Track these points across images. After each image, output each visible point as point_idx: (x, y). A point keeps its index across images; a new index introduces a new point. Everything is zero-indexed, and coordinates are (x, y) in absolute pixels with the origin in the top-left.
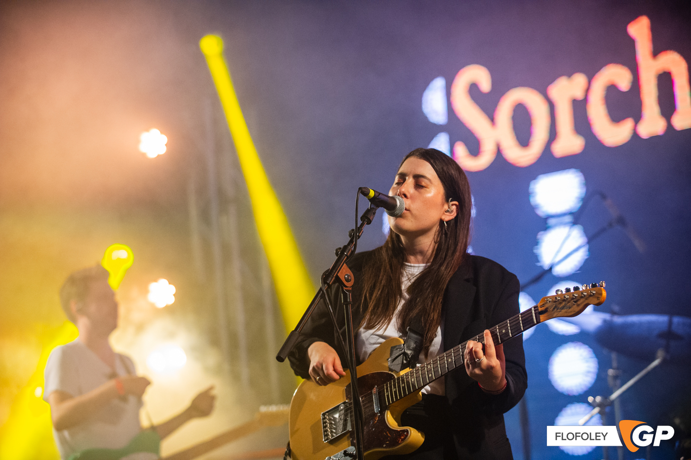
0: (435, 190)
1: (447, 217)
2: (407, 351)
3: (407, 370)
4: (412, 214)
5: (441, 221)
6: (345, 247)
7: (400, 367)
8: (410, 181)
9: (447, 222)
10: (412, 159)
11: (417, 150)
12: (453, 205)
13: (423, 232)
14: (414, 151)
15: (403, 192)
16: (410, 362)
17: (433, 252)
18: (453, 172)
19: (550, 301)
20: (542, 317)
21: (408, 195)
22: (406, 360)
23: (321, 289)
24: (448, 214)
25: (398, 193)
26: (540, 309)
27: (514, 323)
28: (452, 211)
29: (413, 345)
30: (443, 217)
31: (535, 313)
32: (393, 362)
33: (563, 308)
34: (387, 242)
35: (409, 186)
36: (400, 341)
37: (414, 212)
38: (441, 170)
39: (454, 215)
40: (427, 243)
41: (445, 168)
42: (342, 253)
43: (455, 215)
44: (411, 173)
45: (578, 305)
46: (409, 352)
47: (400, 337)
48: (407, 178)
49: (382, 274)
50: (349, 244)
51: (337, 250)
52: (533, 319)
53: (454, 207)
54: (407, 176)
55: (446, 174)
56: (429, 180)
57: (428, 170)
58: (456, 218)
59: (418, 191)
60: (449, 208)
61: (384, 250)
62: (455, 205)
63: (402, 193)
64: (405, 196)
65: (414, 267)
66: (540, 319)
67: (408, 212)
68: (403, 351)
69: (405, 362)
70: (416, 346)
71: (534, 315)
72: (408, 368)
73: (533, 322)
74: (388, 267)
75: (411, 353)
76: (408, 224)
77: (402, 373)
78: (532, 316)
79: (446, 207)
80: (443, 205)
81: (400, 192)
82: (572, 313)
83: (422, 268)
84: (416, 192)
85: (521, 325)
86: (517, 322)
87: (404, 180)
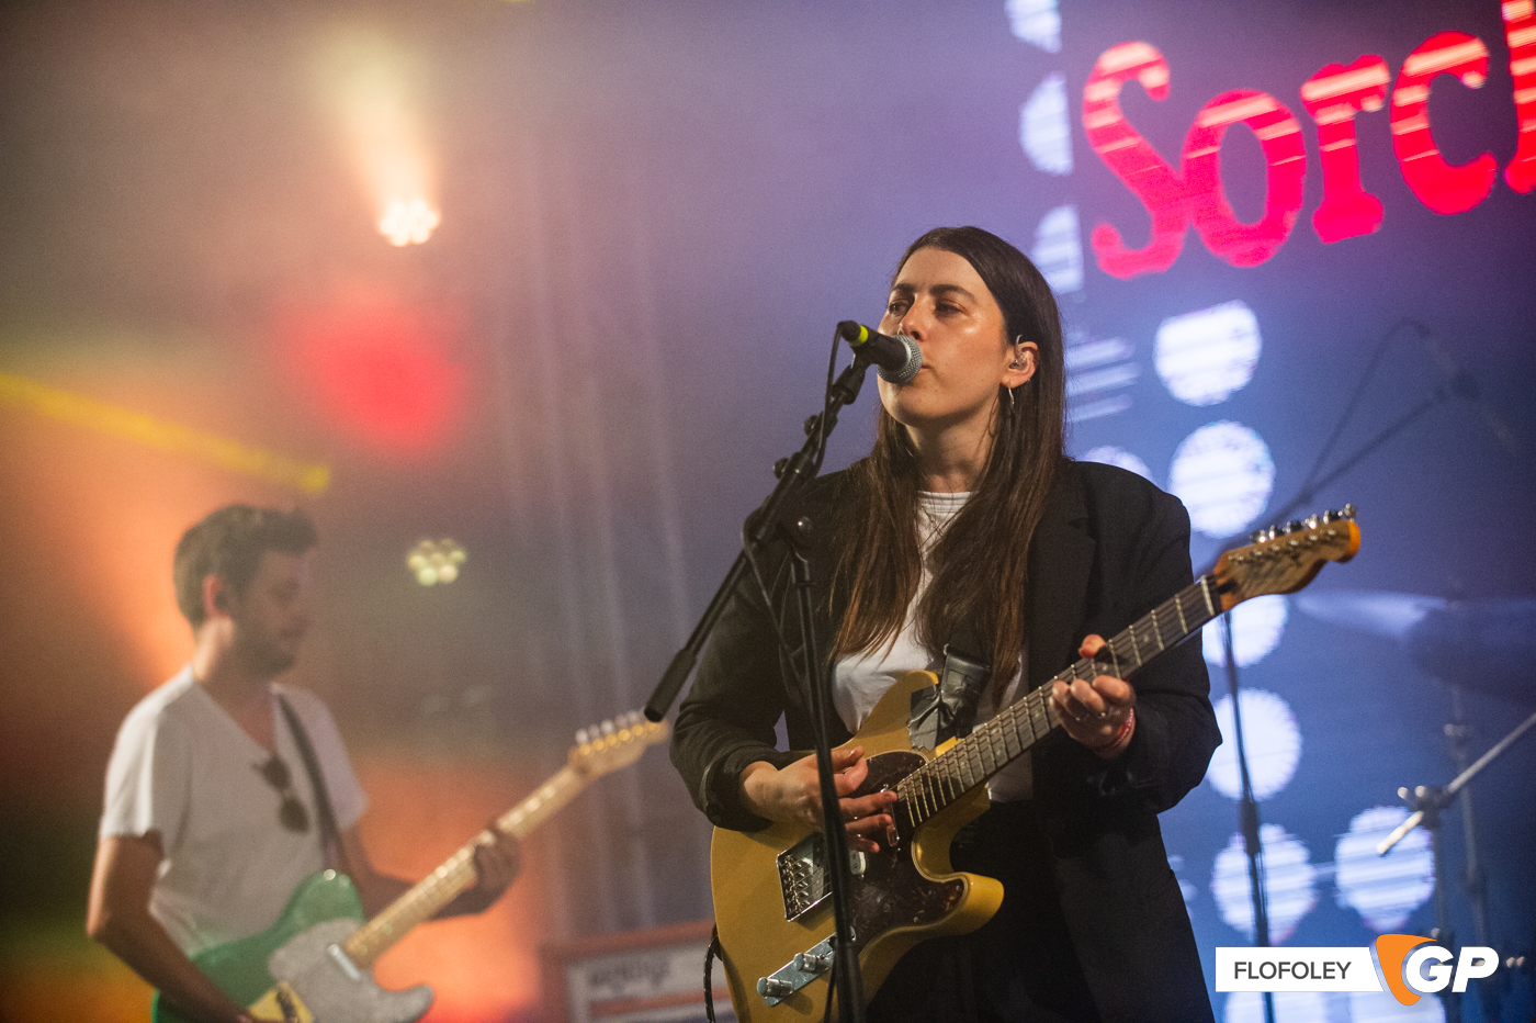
0: (983, 318)
1: (1014, 379)
2: (945, 701)
3: (952, 743)
4: (936, 376)
5: (1003, 389)
6: (797, 457)
7: (934, 738)
8: (924, 302)
9: (1014, 390)
10: (925, 253)
11: (934, 233)
12: (1024, 349)
13: (961, 416)
14: (928, 235)
15: (911, 327)
16: (956, 724)
17: (988, 457)
18: (1020, 277)
19: (1240, 562)
20: (1225, 599)
21: (924, 334)
22: (946, 720)
23: (743, 554)
24: (1015, 370)
25: (900, 329)
26: (1221, 581)
27: (1167, 619)
28: (1024, 365)
29: (957, 682)
30: (1006, 379)
31: (1211, 592)
32: (918, 727)
33: (1267, 575)
34: (878, 447)
35: (923, 311)
36: (929, 679)
37: (941, 369)
38: (994, 274)
39: (1030, 369)
40: (972, 441)
41: (1002, 269)
42: (790, 471)
43: (1033, 371)
44: (924, 284)
45: (1299, 565)
46: (949, 701)
47: (929, 668)
48: (916, 296)
49: (871, 521)
50: (805, 449)
51: (777, 465)
52: (1205, 605)
53: (1028, 355)
54: (916, 291)
55: (1004, 279)
56: (969, 295)
57: (963, 273)
58: (1035, 377)
59: (943, 322)
60: (1017, 357)
61: (872, 464)
62: (1030, 349)
63: (909, 331)
64: (917, 335)
65: (942, 499)
66: (1220, 605)
67: (926, 370)
68: (937, 700)
69: (943, 724)
70: (968, 685)
71: (1207, 596)
72: (954, 738)
73: (1207, 612)
74: (885, 505)
75: (956, 704)
76: (929, 400)
77: (941, 751)
78: (1203, 598)
79: (1010, 356)
80: (1004, 352)
81: (904, 329)
82: (1291, 584)
83: (963, 502)
84: (941, 327)
85: (1183, 622)
86: (1172, 616)
87: (912, 300)
